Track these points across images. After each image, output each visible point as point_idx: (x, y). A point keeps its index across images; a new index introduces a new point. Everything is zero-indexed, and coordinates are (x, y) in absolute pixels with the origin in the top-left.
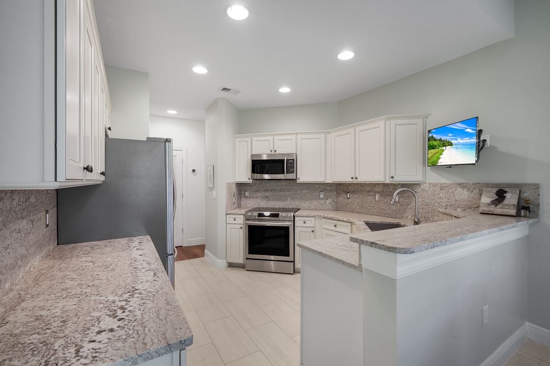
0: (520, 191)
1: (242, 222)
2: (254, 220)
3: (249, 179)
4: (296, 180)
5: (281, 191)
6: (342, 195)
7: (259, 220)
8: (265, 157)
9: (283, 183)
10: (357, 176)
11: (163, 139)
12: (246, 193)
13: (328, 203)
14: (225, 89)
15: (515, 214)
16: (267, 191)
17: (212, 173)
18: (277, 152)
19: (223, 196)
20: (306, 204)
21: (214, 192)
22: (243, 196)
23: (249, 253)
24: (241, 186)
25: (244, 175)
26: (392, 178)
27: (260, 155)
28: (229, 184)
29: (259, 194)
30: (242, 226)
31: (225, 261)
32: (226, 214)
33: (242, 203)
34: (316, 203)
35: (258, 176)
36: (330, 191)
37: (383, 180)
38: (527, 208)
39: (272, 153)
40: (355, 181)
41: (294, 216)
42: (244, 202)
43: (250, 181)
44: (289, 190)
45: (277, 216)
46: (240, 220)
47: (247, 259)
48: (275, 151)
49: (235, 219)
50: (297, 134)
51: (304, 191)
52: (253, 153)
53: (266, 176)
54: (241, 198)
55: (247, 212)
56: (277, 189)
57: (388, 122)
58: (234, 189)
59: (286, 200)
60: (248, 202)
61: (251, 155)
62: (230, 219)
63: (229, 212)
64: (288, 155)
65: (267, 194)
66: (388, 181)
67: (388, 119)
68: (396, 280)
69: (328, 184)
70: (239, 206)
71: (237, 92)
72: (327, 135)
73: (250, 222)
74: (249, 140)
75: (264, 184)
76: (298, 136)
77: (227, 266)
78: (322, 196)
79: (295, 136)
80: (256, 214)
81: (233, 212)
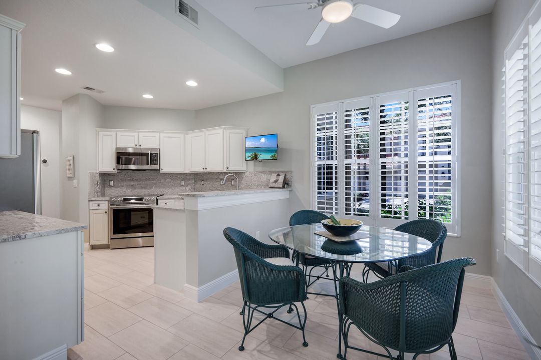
0: (285, 175)
1: (107, 207)
2: (119, 204)
3: (114, 169)
4: (159, 170)
5: (146, 180)
6: (199, 183)
7: (124, 204)
8: (131, 151)
9: (148, 173)
10: (206, 167)
11: (30, 131)
12: (111, 183)
13: (187, 189)
14: (87, 88)
15: (281, 187)
16: (132, 180)
17: (72, 162)
18: (141, 147)
19: (85, 184)
20: (169, 191)
21: (75, 181)
22: (106, 186)
23: (114, 234)
24: (104, 176)
25: (109, 165)
26: (228, 168)
27: (126, 149)
28: (92, 174)
29: (125, 183)
30: (107, 211)
31: (88, 244)
32: (89, 201)
33: (106, 192)
34: (178, 190)
35: (124, 167)
36: (189, 179)
37: (222, 169)
38: (287, 184)
39: (137, 147)
40: (205, 171)
41: (157, 200)
42: (108, 191)
43: (115, 171)
44: (153, 180)
45: (141, 199)
46: (105, 205)
47: (111, 239)
48: (140, 146)
49: (99, 205)
50: (160, 132)
51: (167, 180)
52: (118, 146)
53: (133, 167)
54: (104, 187)
55: (111, 198)
56: (142, 179)
57: (225, 130)
58: (97, 178)
59: (151, 188)
60: (113, 190)
61: (116, 148)
62: (93, 205)
63: (92, 199)
64: (152, 149)
65: (132, 183)
66: (225, 171)
67: (225, 128)
68: (197, 211)
69: (187, 173)
70: (103, 195)
71: (100, 92)
72: (186, 135)
73: (115, 207)
74: (114, 134)
75: (129, 174)
76: (161, 134)
77: (90, 249)
78: (183, 183)
79: (158, 134)
80: (121, 199)
81: (97, 199)
